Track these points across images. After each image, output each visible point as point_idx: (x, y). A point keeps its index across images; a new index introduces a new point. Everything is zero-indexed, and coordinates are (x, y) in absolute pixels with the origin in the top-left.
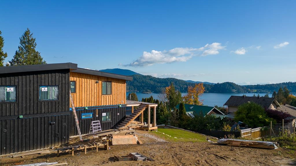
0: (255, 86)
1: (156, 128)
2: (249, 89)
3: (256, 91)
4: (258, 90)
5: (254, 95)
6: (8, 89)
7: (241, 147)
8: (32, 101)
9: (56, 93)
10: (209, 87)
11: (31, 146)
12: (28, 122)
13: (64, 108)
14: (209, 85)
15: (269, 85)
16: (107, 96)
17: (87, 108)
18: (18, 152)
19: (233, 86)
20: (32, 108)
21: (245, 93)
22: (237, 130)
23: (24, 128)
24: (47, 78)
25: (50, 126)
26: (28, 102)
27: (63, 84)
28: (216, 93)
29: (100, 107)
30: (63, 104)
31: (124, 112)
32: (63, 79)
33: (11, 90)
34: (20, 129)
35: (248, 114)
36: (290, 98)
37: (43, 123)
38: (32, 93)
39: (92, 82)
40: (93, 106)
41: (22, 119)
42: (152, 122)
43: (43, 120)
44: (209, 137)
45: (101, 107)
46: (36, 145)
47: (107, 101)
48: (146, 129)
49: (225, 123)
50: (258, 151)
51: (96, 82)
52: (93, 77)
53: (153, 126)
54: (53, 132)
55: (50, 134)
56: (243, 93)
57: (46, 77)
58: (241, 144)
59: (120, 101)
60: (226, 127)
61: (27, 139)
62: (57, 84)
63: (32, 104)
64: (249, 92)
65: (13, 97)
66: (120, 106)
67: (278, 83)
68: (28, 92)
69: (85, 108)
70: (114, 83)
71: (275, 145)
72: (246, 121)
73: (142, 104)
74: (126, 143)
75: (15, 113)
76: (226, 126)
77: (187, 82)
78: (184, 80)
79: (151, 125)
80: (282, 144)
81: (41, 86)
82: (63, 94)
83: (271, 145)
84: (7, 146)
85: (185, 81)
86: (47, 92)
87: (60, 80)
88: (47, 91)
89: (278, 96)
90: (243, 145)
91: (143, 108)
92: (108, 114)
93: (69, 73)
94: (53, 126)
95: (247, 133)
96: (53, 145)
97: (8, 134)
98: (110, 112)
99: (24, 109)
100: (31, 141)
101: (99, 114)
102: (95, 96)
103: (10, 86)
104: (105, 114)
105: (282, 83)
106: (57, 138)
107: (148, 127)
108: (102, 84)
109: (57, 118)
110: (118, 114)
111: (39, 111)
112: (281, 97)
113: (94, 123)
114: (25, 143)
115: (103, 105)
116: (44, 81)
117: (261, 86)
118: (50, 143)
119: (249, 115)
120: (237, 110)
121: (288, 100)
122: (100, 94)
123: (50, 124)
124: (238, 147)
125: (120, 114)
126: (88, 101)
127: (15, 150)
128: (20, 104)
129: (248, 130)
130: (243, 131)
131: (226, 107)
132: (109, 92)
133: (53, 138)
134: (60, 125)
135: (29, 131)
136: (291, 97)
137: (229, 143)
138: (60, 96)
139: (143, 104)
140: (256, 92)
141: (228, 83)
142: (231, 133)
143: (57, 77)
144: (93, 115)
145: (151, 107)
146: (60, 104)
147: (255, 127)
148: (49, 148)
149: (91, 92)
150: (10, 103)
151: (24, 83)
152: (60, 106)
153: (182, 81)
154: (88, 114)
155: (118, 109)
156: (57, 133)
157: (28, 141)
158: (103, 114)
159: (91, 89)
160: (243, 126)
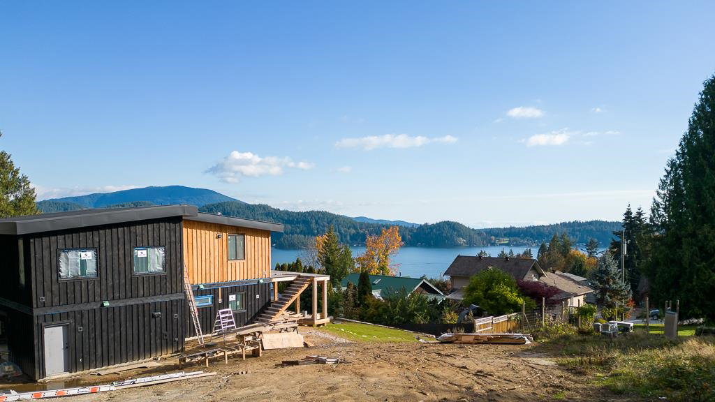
0: (505, 229)
1: (327, 320)
2: (493, 237)
3: (506, 240)
4: (512, 239)
5: (503, 252)
6: (83, 254)
7: (476, 344)
8: (122, 276)
9: (161, 259)
10: (407, 232)
11: (124, 356)
12: (117, 313)
13: (174, 286)
14: (406, 228)
15: (534, 227)
16: (237, 262)
17: (202, 287)
18: (103, 366)
19: (458, 231)
20: (122, 288)
21: (485, 246)
22: (469, 319)
23: (111, 324)
24: (145, 232)
25: (153, 320)
26: (116, 277)
27: (172, 244)
28: (421, 246)
29: (224, 284)
30: (174, 279)
31: (267, 293)
32: (172, 233)
33: (89, 256)
34: (105, 326)
35: (487, 290)
36: (573, 257)
37: (141, 314)
38: (122, 261)
39: (209, 235)
40: (212, 281)
41: (107, 308)
42: (320, 310)
43: (140, 309)
44: (420, 335)
45: (227, 283)
46: (131, 353)
47: (238, 272)
48: (310, 323)
49: (446, 309)
50: (500, 347)
51: (218, 237)
52: (210, 226)
53: (322, 317)
54: (159, 330)
55: (153, 334)
56: (479, 246)
57: (143, 232)
58: (474, 340)
59: (260, 272)
60: (449, 317)
61: (116, 344)
62: (162, 244)
63: (123, 281)
64: (493, 244)
65: (91, 269)
66: (261, 281)
67: (552, 224)
68: (116, 258)
69: (199, 287)
70: (249, 237)
71: (526, 338)
72: (483, 304)
73: (299, 276)
74: (286, 345)
75: (96, 298)
76: (450, 314)
77: (356, 222)
78: (348, 216)
79: (318, 316)
80: (537, 336)
81: (137, 247)
82: (173, 262)
83: (520, 338)
84: (85, 356)
85: (351, 219)
86: (146, 258)
87: (167, 235)
88: (146, 256)
89: (549, 254)
90: (479, 341)
91: (304, 284)
92: (239, 296)
93: (182, 223)
94: (158, 319)
95: (485, 326)
96: (159, 354)
97: (86, 336)
98: (241, 293)
99: (110, 290)
100: (123, 347)
101: (223, 298)
102: (217, 263)
103: (86, 248)
104: (234, 296)
105: (561, 224)
106: (164, 342)
107: (313, 319)
108: (227, 240)
109: (163, 306)
110: (258, 296)
111: (135, 292)
112: (556, 254)
113: (223, 313)
114: (113, 351)
115: (229, 279)
116: (140, 238)
117: (517, 231)
118: (153, 351)
119: (489, 292)
120: (469, 284)
121: (568, 262)
122: (225, 259)
123: (154, 316)
124: (471, 344)
125: (261, 296)
126: (204, 273)
127: (98, 363)
128: (104, 282)
129: (488, 320)
130: (479, 322)
131: (447, 278)
132: (240, 255)
133: (158, 341)
134: (169, 317)
135: (118, 329)
136: (574, 255)
137: (457, 340)
138: (167, 266)
139: (303, 277)
140: (507, 245)
141: (448, 223)
142: (459, 326)
143: (162, 231)
144: (212, 298)
145: (318, 282)
146: (168, 280)
147: (499, 314)
148: (152, 358)
149: (208, 257)
150: (88, 281)
151: (109, 243)
152: (168, 284)
153: (345, 219)
154: (203, 298)
155: (257, 286)
156: (164, 332)
157: (118, 349)
158: (230, 297)
159: (208, 250)
160: (479, 314)
